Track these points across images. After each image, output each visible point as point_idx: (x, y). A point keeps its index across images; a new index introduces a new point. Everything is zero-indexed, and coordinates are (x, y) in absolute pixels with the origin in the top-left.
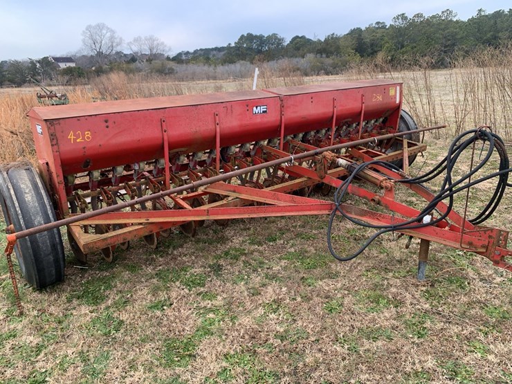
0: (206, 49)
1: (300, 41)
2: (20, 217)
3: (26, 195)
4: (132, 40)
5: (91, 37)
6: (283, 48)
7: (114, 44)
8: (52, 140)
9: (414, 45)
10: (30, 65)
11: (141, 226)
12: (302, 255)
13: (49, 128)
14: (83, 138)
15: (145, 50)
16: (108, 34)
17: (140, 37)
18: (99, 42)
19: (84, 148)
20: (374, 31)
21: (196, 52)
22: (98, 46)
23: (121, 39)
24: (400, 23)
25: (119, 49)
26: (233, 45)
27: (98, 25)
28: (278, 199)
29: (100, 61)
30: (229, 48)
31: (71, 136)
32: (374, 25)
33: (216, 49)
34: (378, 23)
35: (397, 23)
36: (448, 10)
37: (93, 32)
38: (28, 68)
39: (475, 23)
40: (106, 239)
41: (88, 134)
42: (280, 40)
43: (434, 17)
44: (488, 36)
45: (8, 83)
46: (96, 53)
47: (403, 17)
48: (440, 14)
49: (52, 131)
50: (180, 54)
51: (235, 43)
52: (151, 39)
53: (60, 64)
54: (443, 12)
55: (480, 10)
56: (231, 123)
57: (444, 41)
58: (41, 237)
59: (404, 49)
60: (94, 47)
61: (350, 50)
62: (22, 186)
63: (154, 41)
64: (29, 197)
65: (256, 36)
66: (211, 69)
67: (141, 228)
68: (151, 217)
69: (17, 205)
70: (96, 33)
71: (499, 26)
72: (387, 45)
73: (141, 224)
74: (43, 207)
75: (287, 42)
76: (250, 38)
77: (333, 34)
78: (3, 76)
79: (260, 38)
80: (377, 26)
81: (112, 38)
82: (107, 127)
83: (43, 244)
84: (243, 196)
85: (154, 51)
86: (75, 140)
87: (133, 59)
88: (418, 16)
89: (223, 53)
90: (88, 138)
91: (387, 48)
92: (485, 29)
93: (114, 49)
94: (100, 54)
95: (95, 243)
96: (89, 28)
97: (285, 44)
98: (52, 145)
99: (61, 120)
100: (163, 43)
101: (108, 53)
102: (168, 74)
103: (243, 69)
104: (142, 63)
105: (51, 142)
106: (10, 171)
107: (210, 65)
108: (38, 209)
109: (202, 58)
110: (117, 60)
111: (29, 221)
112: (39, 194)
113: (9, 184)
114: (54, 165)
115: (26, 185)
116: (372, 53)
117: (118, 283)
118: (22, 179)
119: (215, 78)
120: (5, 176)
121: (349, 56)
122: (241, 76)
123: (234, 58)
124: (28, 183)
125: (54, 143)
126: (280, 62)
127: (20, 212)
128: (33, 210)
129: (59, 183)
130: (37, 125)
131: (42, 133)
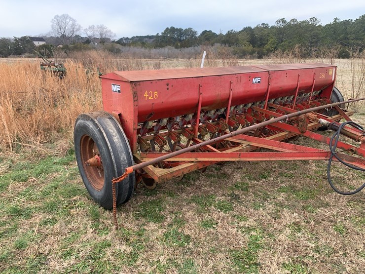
0: (140, 36)
1: (209, 34)
2: (112, 154)
3: (114, 138)
4: (88, 28)
5: (58, 24)
6: (196, 38)
7: (75, 30)
8: (134, 97)
9: (291, 40)
11: (193, 164)
12: (293, 189)
13: (133, 88)
14: (153, 97)
15: (97, 35)
16: (71, 22)
17: (93, 25)
18: (63, 27)
19: (153, 104)
20: (262, 30)
21: (133, 38)
22: (63, 30)
23: (80, 26)
24: (281, 25)
25: (78, 33)
26: (160, 34)
27: (63, 16)
28: (282, 147)
29: (64, 42)
30: (157, 36)
31: (146, 95)
32: (260, 25)
33: (148, 37)
34: (263, 24)
35: (279, 25)
36: (314, 17)
37: (60, 20)
38: (13, 44)
39: (332, 28)
40: (172, 173)
41: (156, 94)
42: (193, 32)
43: (304, 22)
44: (341, 37)
46: (61, 35)
47: (283, 20)
48: (309, 20)
49: (135, 90)
50: (121, 39)
51: (162, 33)
52: (102, 27)
53: (34, 42)
54: (311, 19)
55: (336, 19)
56: (239, 89)
57: (310, 39)
59: (283, 43)
60: (60, 31)
61: (245, 42)
62: (110, 130)
63: (103, 29)
64: (116, 139)
65: (177, 29)
66: (147, 51)
67: (193, 165)
68: (199, 157)
69: (109, 145)
70: (62, 21)
71: (348, 30)
72: (272, 40)
73: (192, 162)
74: (126, 147)
75: (199, 34)
76: (173, 30)
77: (232, 30)
79: (180, 30)
80: (262, 26)
81: (73, 25)
82: (168, 89)
84: (253, 144)
85: (104, 36)
86: (148, 97)
87: (88, 41)
88: (293, 20)
89: (152, 40)
90: (156, 96)
91: (272, 41)
92: (338, 32)
93: (75, 33)
94: (63, 36)
95: (166, 175)
96: (56, 17)
97: (198, 36)
98: (134, 101)
99: (141, 83)
100: (110, 31)
101: (70, 36)
102: (117, 53)
103: (170, 51)
104: (96, 44)
105: (134, 98)
106: (98, 119)
107: (146, 48)
108: (123, 148)
109: (139, 43)
110: (77, 41)
111: (117, 158)
112: (122, 137)
113: (102, 129)
114: (133, 116)
115: (112, 130)
116: (261, 45)
117: (167, 206)
118: (109, 125)
119: (150, 57)
120: (97, 122)
121: (245, 46)
122: (168, 57)
123: (163, 44)
124: (114, 128)
125: (136, 99)
126: (196, 48)
127: (111, 150)
128: (119, 149)
129: (134, 129)
130: (114, 85)
131: (119, 91)
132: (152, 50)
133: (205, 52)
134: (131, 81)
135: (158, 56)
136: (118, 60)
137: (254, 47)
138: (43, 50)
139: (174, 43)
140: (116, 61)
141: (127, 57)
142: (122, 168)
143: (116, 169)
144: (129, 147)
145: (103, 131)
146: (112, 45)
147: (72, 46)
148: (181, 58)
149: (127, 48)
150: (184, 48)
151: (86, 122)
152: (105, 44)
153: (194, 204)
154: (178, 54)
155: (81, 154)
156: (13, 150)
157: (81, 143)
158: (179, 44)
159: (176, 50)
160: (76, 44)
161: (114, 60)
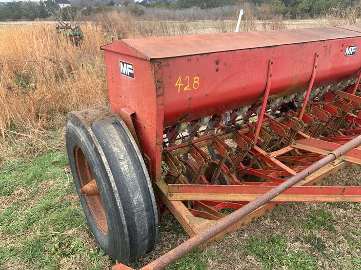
2: (117, 195)
3: (121, 163)
8: (158, 88)
10: (40, 4)
13: (156, 72)
14: (191, 87)
19: (190, 98)
29: (88, 4)
31: (179, 84)
38: (39, 6)
41: (196, 80)
45: (25, 17)
49: (158, 76)
53: (59, 4)
56: (326, 66)
58: (139, 220)
62: (115, 149)
64: (125, 166)
66: (171, 12)
69: (111, 178)
78: (21, 12)
82: (217, 70)
83: (141, 228)
84: (351, 160)
86: (182, 88)
87: (112, 3)
90: (196, 85)
98: (158, 96)
99: (170, 61)
102: (140, 14)
103: (195, 12)
104: (120, 5)
105: (157, 91)
106: (94, 126)
107: (170, 9)
108: (137, 182)
109: (163, 3)
110: (101, 3)
111: (126, 201)
112: (135, 160)
113: (99, 147)
114: (154, 122)
115: (119, 148)
116: (294, 4)
117: (210, 261)
118: (113, 138)
119: (174, 19)
120: (91, 133)
121: (277, 5)
122: (194, 18)
123: (188, 4)
124: (121, 144)
125: (160, 93)
126: (223, 8)
127: (116, 188)
128: (130, 185)
129: (157, 144)
130: (123, 63)
131: (131, 75)
132: (176, 11)
133: (242, 11)
134: (151, 59)
135: (183, 17)
136: (140, 22)
137: (287, 6)
138: (58, 11)
139: (199, 4)
140: (139, 23)
141: (150, 19)
142: (136, 218)
143: (124, 222)
144: (148, 179)
145: (101, 151)
146: (136, 7)
147: (95, 7)
148: (207, 19)
149: (151, 9)
150: (211, 8)
151: (77, 128)
152: (128, 5)
153: (252, 258)
154: (204, 15)
155: (77, 168)
156: (6, 140)
157: (75, 154)
158: (205, 5)
159: (202, 10)
160: (99, 6)
161: (136, 22)
